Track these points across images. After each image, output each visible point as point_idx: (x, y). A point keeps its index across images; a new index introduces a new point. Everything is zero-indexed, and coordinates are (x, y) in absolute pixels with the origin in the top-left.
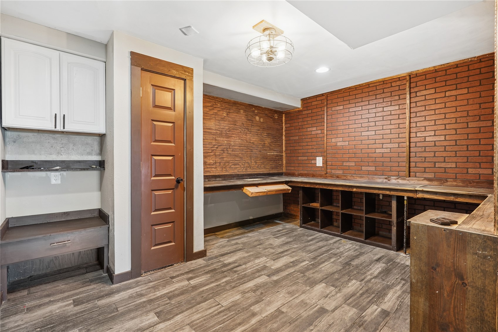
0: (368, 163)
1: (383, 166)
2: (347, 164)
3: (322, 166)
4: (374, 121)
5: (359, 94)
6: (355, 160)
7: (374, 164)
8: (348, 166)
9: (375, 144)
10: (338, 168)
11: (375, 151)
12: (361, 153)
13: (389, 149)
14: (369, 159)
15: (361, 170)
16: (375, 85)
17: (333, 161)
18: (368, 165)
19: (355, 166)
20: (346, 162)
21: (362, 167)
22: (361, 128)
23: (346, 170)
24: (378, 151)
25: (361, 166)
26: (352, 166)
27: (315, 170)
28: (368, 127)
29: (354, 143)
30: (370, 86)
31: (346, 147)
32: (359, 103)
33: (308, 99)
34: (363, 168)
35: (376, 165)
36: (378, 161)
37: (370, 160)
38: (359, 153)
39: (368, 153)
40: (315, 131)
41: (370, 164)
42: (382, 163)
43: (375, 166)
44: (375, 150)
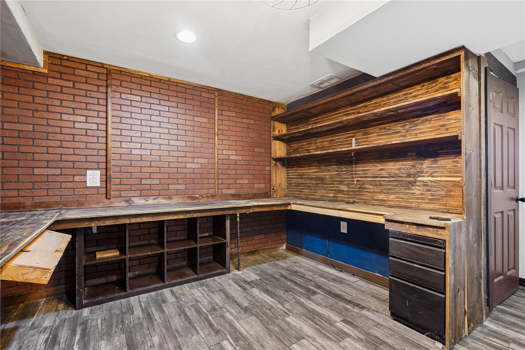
0: (178, 180)
1: (194, 184)
2: (148, 182)
3: (99, 185)
4: (184, 129)
5: (165, 89)
6: (159, 176)
7: (184, 181)
8: (148, 184)
9: (186, 157)
10: (133, 188)
11: (186, 166)
12: (169, 167)
13: (200, 164)
14: (179, 175)
15: (169, 189)
16: (185, 86)
17: (123, 177)
18: (176, 183)
19: (160, 184)
20: (146, 179)
21: (170, 185)
22: (169, 135)
23: (145, 190)
24: (188, 165)
25: (168, 184)
26: (155, 184)
27: (83, 193)
28: (177, 135)
29: (159, 153)
30: (179, 85)
31: (146, 157)
32: (165, 101)
33: (66, 60)
34: (171, 187)
35: (187, 183)
36: (189, 177)
37: (180, 177)
38: (166, 168)
39: (177, 168)
40: (82, 122)
41: (180, 181)
42: (193, 180)
43: (185, 184)
44: (186, 164)
